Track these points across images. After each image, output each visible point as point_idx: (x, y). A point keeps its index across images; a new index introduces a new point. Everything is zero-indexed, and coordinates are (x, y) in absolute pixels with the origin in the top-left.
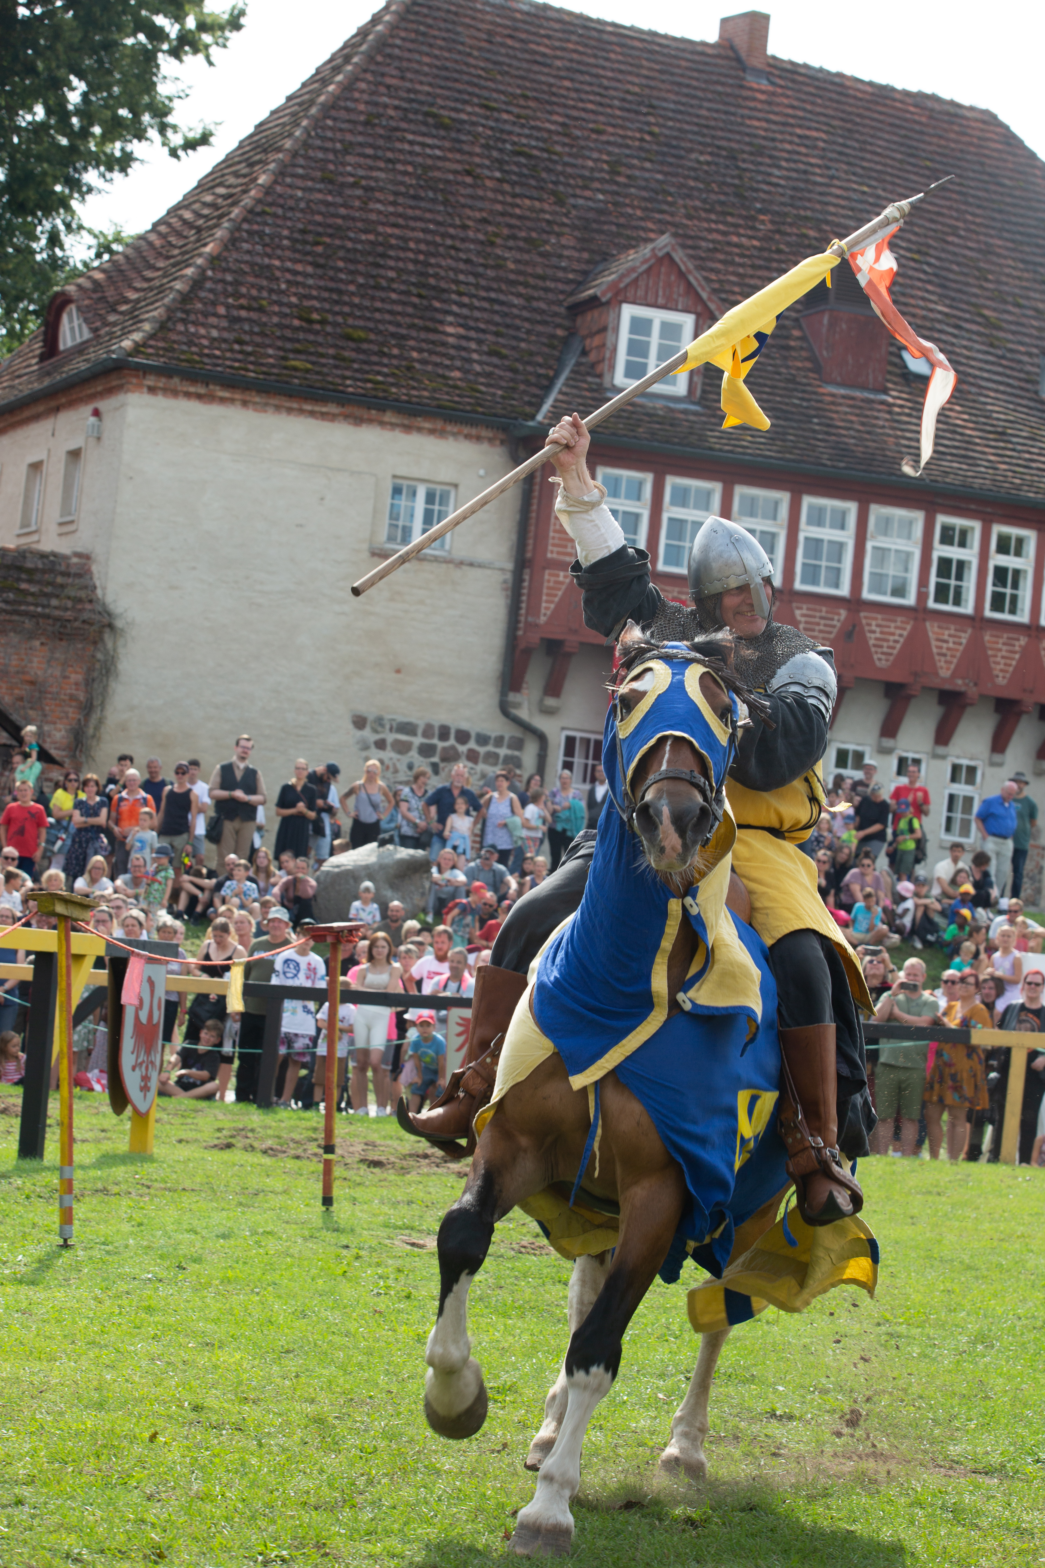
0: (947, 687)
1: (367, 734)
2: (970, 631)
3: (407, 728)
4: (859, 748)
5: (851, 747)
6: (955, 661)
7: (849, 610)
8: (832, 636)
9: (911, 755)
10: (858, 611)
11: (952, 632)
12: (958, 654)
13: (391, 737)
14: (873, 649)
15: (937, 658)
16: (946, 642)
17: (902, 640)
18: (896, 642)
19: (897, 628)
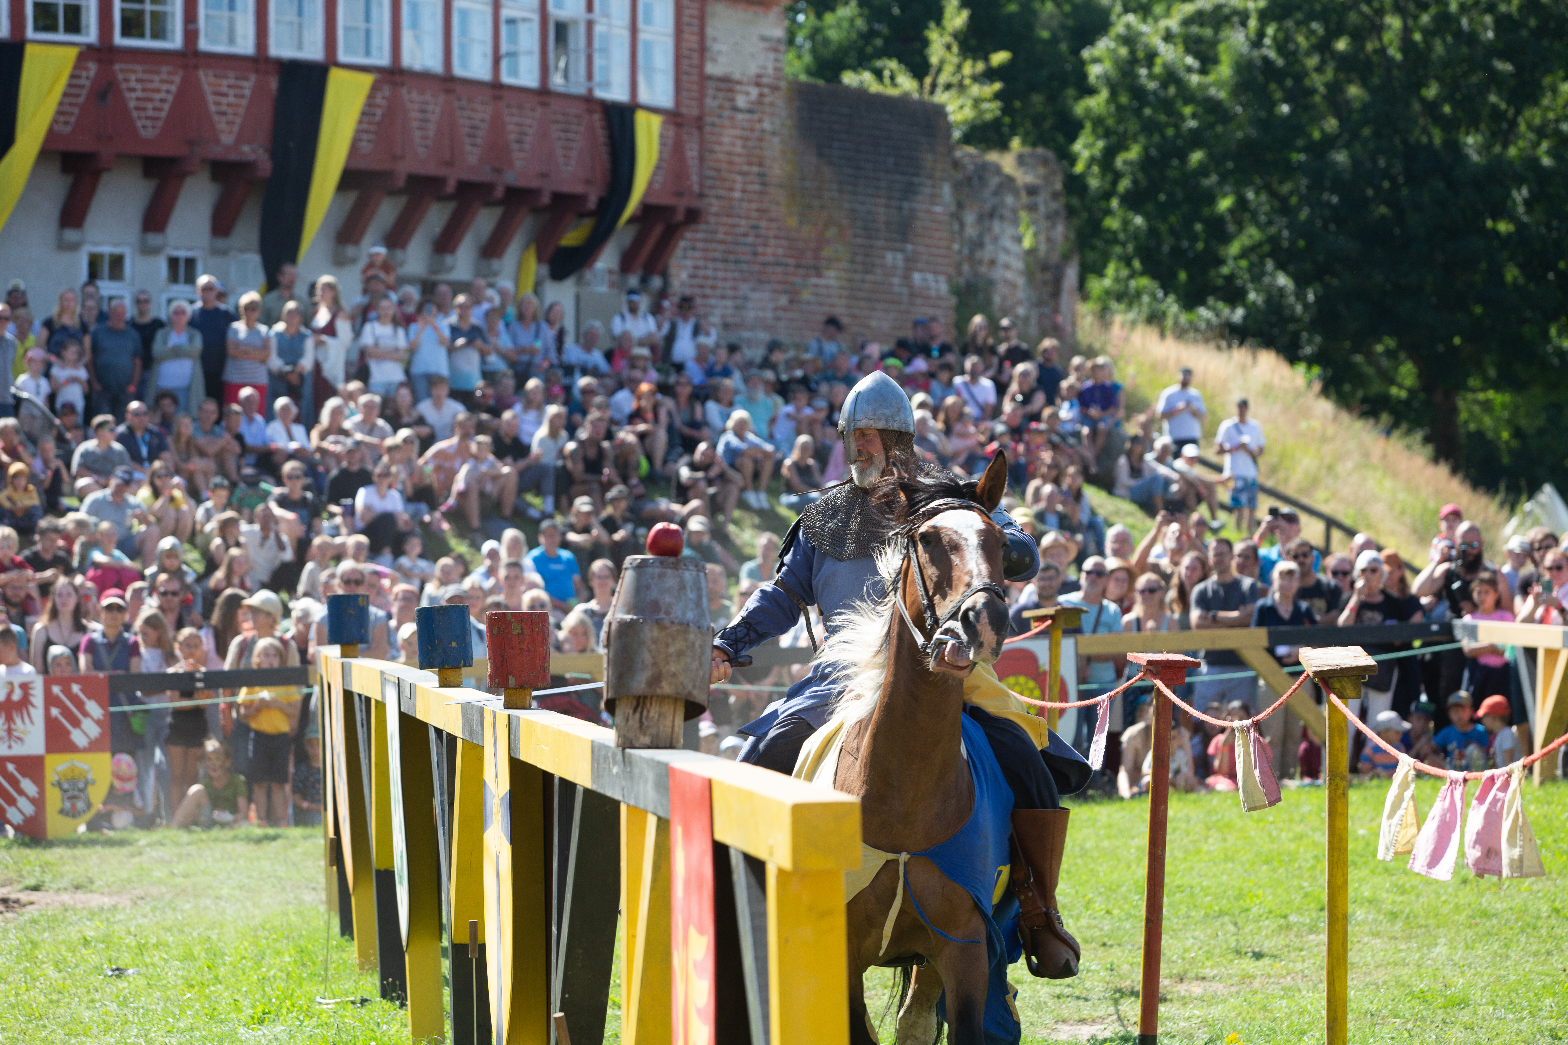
0: (233, 157)
2: (253, 77)
4: (117, 250)
5: (106, 249)
6: (238, 120)
7: (99, 61)
8: (81, 100)
9: (182, 254)
10: (111, 62)
11: (232, 81)
12: (241, 111)
14: (135, 114)
15: (216, 118)
16: (225, 95)
17: (170, 98)
18: (163, 101)
19: (162, 81)
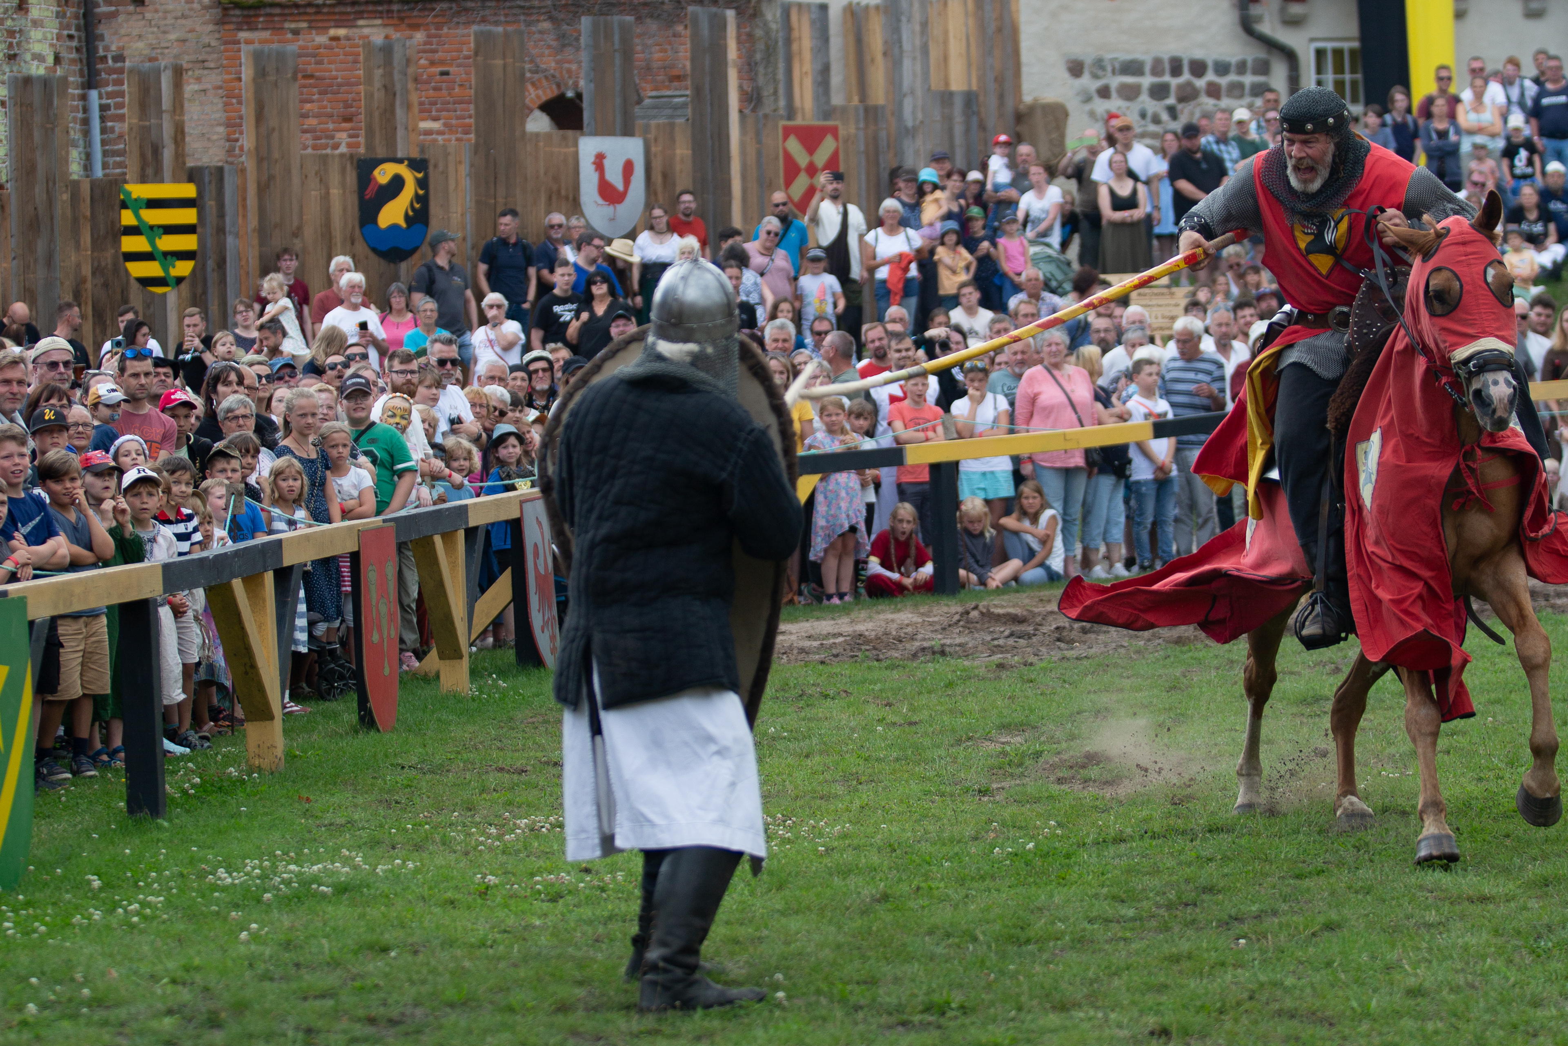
1: (1086, 82)
3: (1132, 68)
13: (1116, 82)
